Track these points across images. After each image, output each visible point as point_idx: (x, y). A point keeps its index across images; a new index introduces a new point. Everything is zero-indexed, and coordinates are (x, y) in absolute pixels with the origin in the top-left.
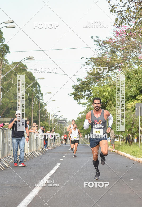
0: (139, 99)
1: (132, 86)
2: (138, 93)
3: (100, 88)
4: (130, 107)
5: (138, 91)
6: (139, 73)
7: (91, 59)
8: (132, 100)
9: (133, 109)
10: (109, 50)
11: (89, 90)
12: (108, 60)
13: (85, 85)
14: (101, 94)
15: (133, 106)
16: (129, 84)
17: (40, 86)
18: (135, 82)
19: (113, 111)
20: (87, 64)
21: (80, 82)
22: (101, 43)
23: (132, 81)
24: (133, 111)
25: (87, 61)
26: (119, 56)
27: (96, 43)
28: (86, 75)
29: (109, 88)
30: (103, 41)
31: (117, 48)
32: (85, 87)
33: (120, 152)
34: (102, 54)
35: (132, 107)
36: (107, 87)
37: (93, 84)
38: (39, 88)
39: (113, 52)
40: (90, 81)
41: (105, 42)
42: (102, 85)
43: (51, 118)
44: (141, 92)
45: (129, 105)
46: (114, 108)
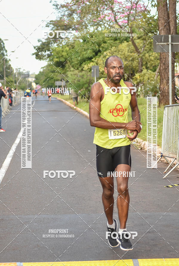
0: (94, 61)
1: (88, 49)
2: (93, 55)
3: (59, 48)
4: (86, 69)
5: (94, 54)
6: (94, 37)
7: (51, 21)
8: (89, 61)
9: (89, 70)
10: (66, 13)
11: (49, 50)
12: (65, 22)
13: (45, 45)
14: (60, 54)
15: (90, 67)
16: (85, 47)
17: (4, 44)
18: (91, 44)
19: (71, 72)
20: (46, 26)
21: (41, 43)
22: (59, 7)
23: (88, 44)
24: (90, 72)
25: (47, 24)
26: (75, 19)
27: (55, 7)
29: (67, 49)
30: (61, 5)
31: (73, 11)
32: (45, 47)
34: (60, 16)
35: (88, 68)
36: (65, 47)
37: (52, 45)
38: (4, 45)
39: (70, 15)
40: (50, 42)
41: (63, 6)
42: (61, 45)
44: (96, 54)
45: (86, 67)
46: (72, 69)
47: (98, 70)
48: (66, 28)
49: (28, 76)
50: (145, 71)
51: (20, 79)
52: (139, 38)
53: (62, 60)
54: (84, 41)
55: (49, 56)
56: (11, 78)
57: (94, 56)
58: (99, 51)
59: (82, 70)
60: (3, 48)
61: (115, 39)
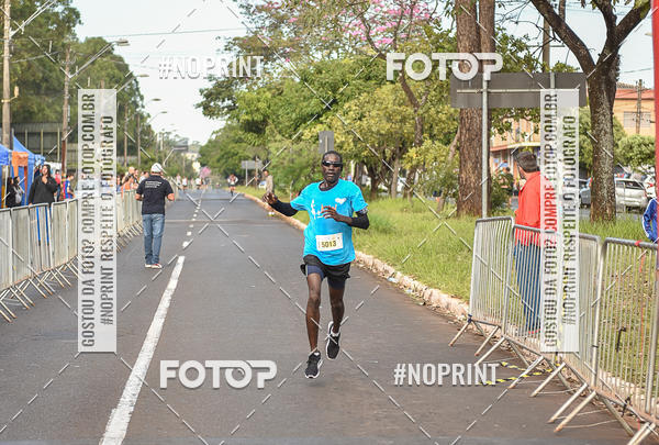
0: (325, 121)
1: (312, 97)
2: (323, 109)
3: (251, 94)
4: (308, 137)
6: (324, 72)
7: (235, 39)
9: (313, 139)
10: (267, 23)
11: (230, 98)
12: (265, 41)
13: (223, 87)
14: (253, 106)
15: (315, 134)
16: (307, 93)
17: (137, 83)
19: (276, 144)
20: (226, 49)
21: (214, 82)
22: (252, 10)
24: (314, 143)
25: (227, 44)
26: (285, 34)
27: (243, 10)
29: (269, 95)
30: (257, 7)
31: (281, 20)
32: (224, 91)
34: (255, 30)
35: (312, 136)
36: (264, 92)
37: (238, 87)
39: (275, 27)
40: (233, 81)
42: (256, 88)
45: (307, 134)
46: (279, 137)
47: (332, 140)
49: (186, 148)
50: (428, 143)
51: (170, 154)
53: (257, 117)
55: (231, 109)
56: (152, 153)
57: (324, 112)
58: (335, 102)
59: (300, 139)
60: (135, 91)
61: (368, 78)
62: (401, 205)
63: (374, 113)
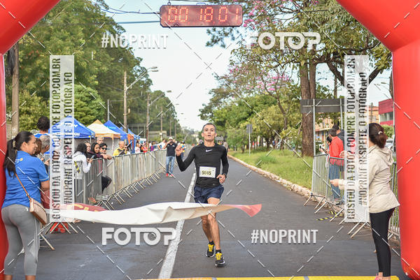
0: (248, 120)
3: (219, 111)
7: (212, 89)
8: (244, 121)
9: (244, 128)
10: (225, 83)
11: (211, 112)
12: (224, 90)
13: (208, 108)
14: (220, 115)
15: (245, 126)
16: (241, 110)
19: (229, 130)
20: (209, 93)
21: (205, 106)
22: (219, 78)
26: (232, 87)
27: (216, 78)
28: (209, 102)
29: (226, 111)
31: (230, 82)
32: (208, 110)
33: (236, 159)
34: (220, 86)
36: (224, 110)
37: (214, 108)
40: (212, 106)
41: (223, 78)
42: (221, 108)
43: (183, 129)
44: (250, 115)
45: (242, 126)
46: (231, 127)
47: (251, 128)
48: (225, 95)
49: (193, 133)
50: (289, 128)
51: (187, 135)
52: (285, 102)
53: (221, 120)
54: (240, 104)
55: (211, 117)
56: (180, 135)
57: (248, 117)
58: (252, 113)
59: (239, 128)
60: (173, 111)
61: (266, 104)
62: (279, 153)
63: (268, 117)
